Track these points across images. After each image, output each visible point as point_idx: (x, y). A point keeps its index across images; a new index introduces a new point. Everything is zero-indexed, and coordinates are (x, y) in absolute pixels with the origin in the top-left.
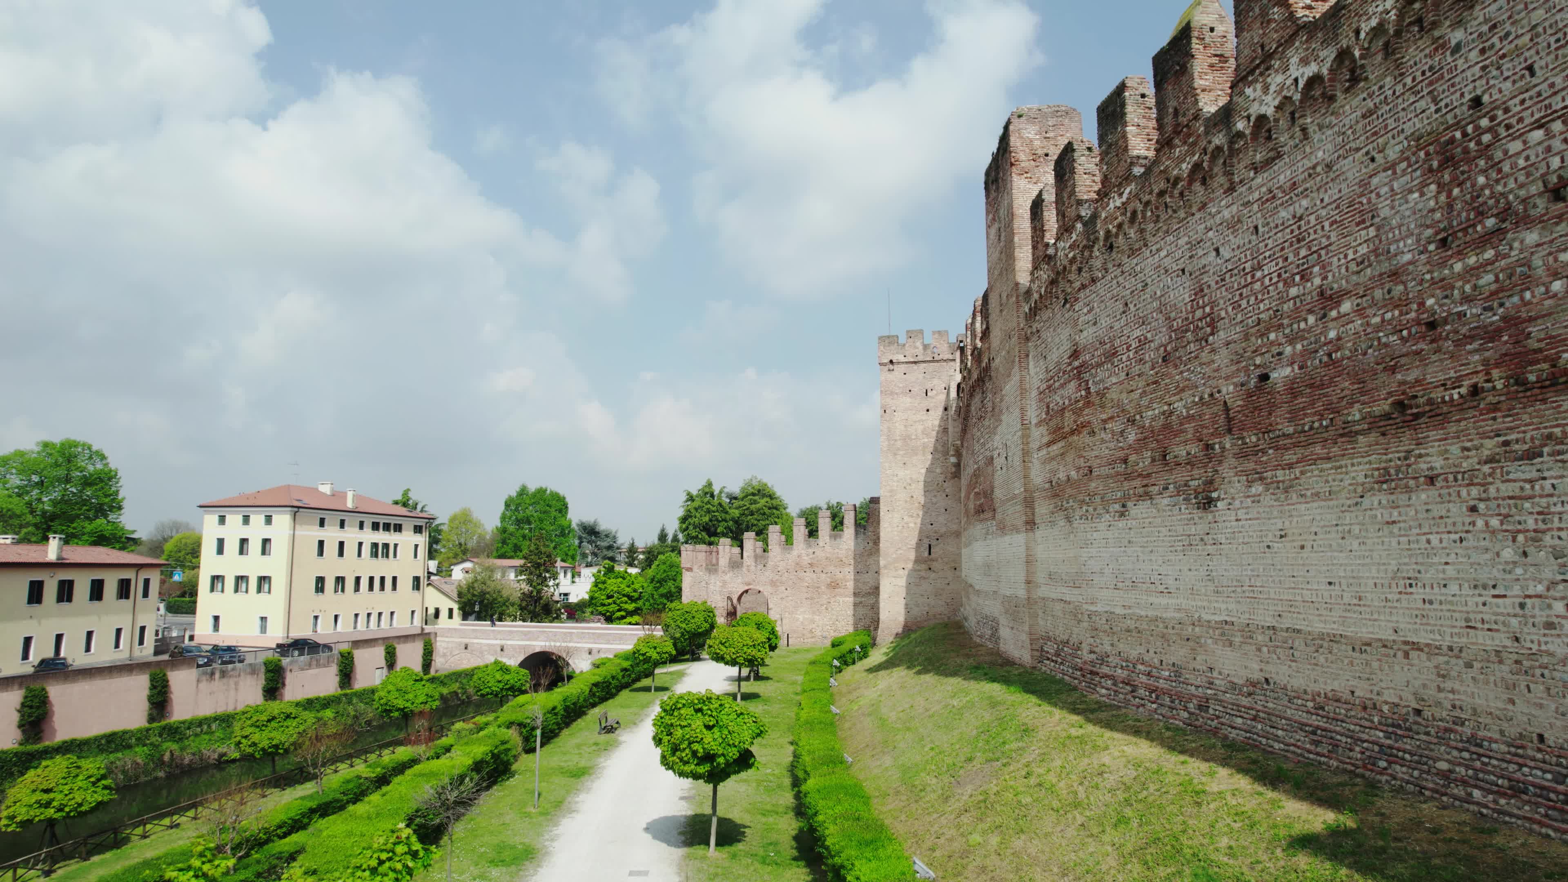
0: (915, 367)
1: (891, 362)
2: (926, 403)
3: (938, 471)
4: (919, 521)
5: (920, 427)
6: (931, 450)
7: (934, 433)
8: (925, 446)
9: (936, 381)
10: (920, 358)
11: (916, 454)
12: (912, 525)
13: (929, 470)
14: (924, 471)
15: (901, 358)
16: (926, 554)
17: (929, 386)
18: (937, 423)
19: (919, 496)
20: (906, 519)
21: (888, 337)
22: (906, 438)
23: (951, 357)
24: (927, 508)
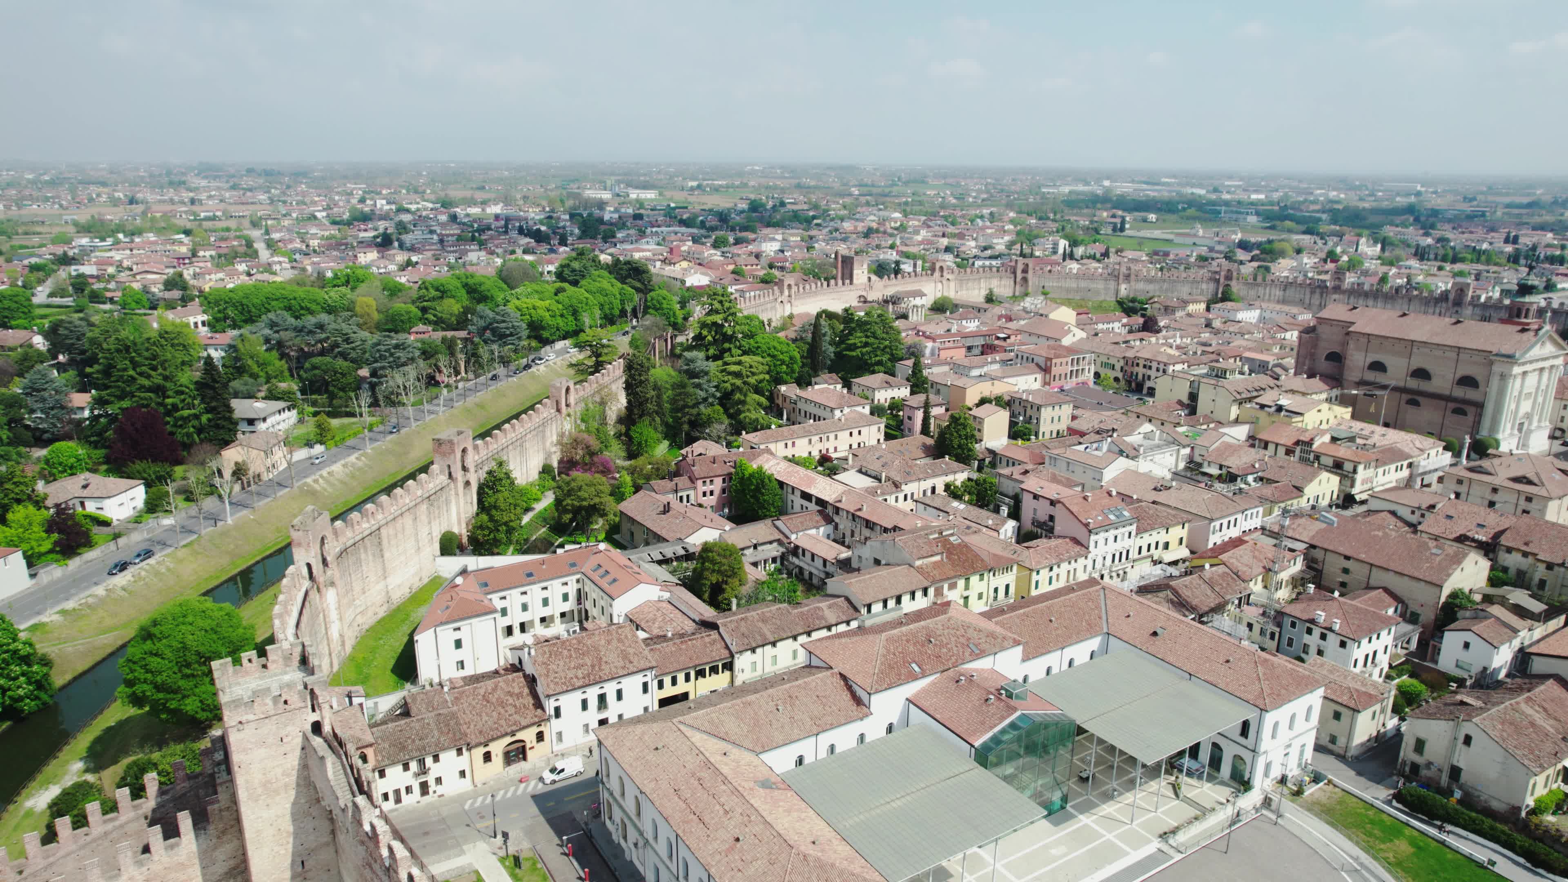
0: (267, 721)
1: (240, 722)
2: (283, 750)
3: (303, 801)
4: (290, 846)
5: (279, 771)
6: (294, 786)
7: (295, 773)
8: (286, 786)
9: (289, 728)
10: (272, 712)
11: (279, 794)
12: (283, 852)
13: (294, 804)
14: (288, 806)
15: (251, 717)
16: (300, 868)
17: (283, 733)
18: (296, 763)
19: (288, 826)
20: (276, 849)
21: (234, 701)
22: (265, 785)
23: (303, 705)
24: (296, 835)
